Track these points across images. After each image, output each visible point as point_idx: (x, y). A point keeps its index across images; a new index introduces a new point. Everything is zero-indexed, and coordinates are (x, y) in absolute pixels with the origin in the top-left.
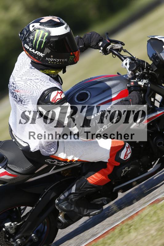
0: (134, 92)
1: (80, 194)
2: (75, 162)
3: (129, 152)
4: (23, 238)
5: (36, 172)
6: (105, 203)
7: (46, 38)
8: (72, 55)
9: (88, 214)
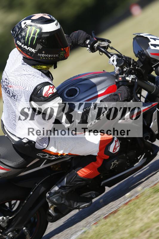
0: (122, 86)
1: (71, 187)
2: (65, 155)
3: (117, 145)
4: (15, 232)
5: (28, 166)
6: (93, 197)
7: (38, 35)
8: (63, 51)
9: (77, 207)
